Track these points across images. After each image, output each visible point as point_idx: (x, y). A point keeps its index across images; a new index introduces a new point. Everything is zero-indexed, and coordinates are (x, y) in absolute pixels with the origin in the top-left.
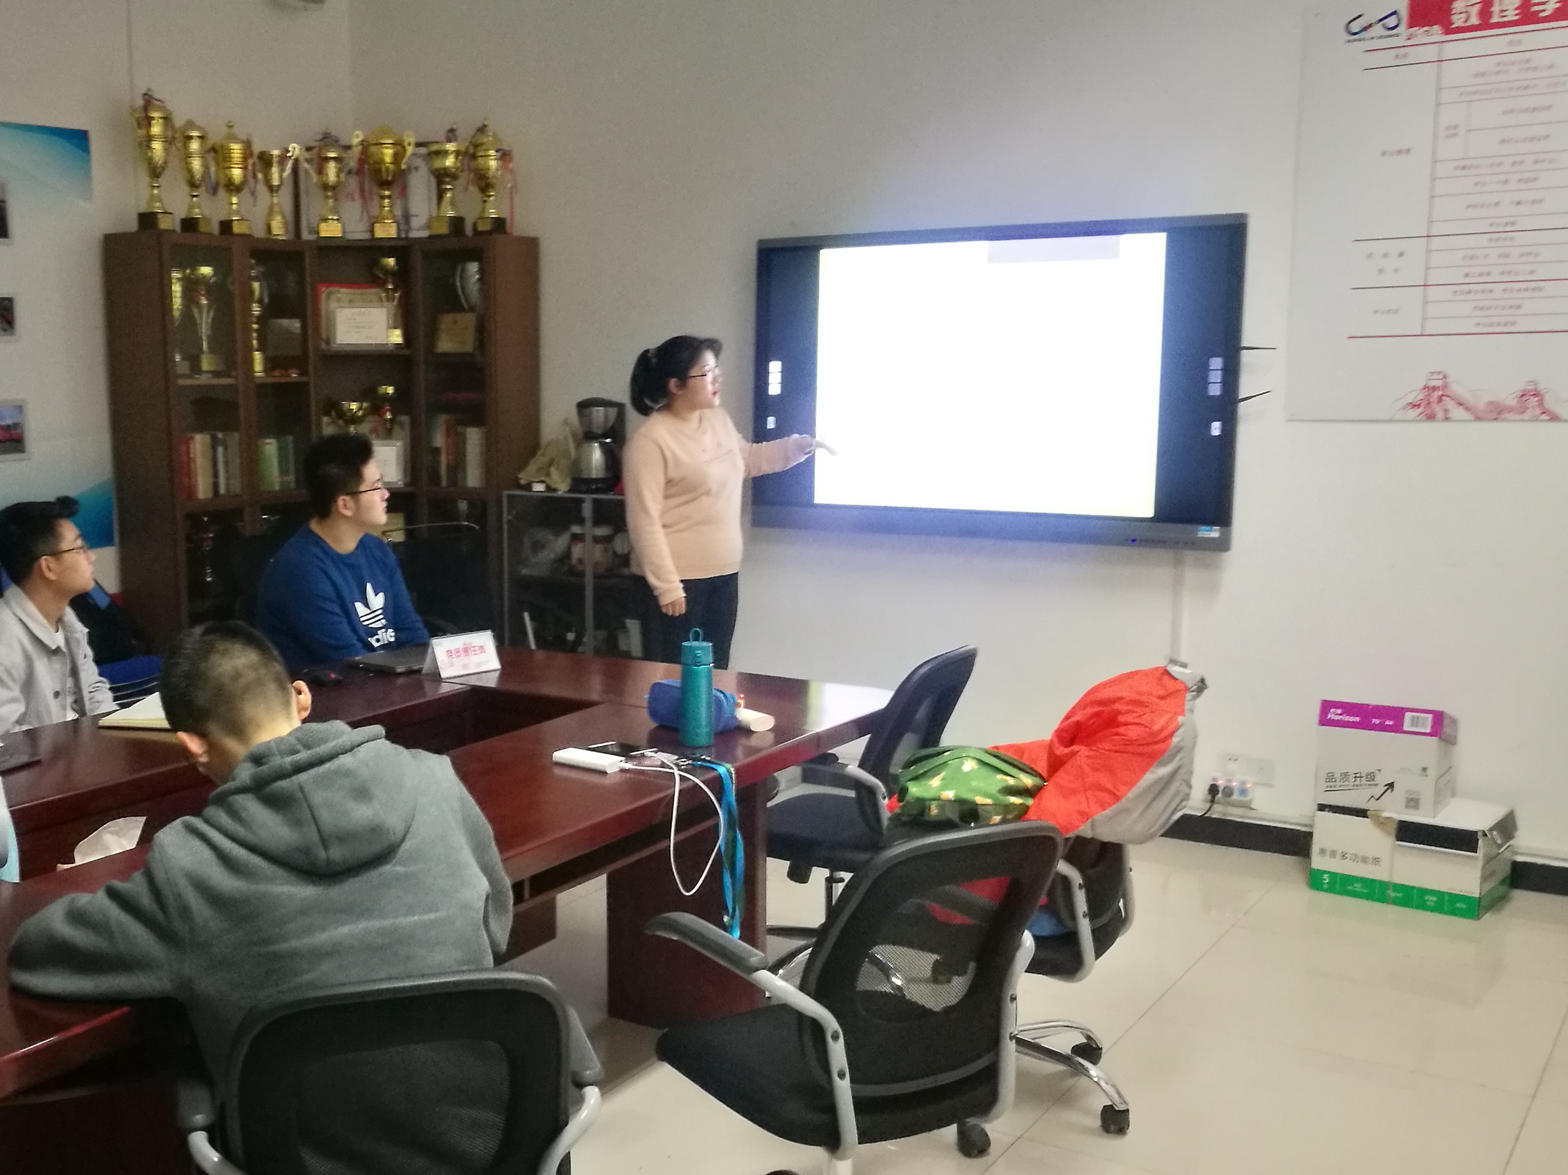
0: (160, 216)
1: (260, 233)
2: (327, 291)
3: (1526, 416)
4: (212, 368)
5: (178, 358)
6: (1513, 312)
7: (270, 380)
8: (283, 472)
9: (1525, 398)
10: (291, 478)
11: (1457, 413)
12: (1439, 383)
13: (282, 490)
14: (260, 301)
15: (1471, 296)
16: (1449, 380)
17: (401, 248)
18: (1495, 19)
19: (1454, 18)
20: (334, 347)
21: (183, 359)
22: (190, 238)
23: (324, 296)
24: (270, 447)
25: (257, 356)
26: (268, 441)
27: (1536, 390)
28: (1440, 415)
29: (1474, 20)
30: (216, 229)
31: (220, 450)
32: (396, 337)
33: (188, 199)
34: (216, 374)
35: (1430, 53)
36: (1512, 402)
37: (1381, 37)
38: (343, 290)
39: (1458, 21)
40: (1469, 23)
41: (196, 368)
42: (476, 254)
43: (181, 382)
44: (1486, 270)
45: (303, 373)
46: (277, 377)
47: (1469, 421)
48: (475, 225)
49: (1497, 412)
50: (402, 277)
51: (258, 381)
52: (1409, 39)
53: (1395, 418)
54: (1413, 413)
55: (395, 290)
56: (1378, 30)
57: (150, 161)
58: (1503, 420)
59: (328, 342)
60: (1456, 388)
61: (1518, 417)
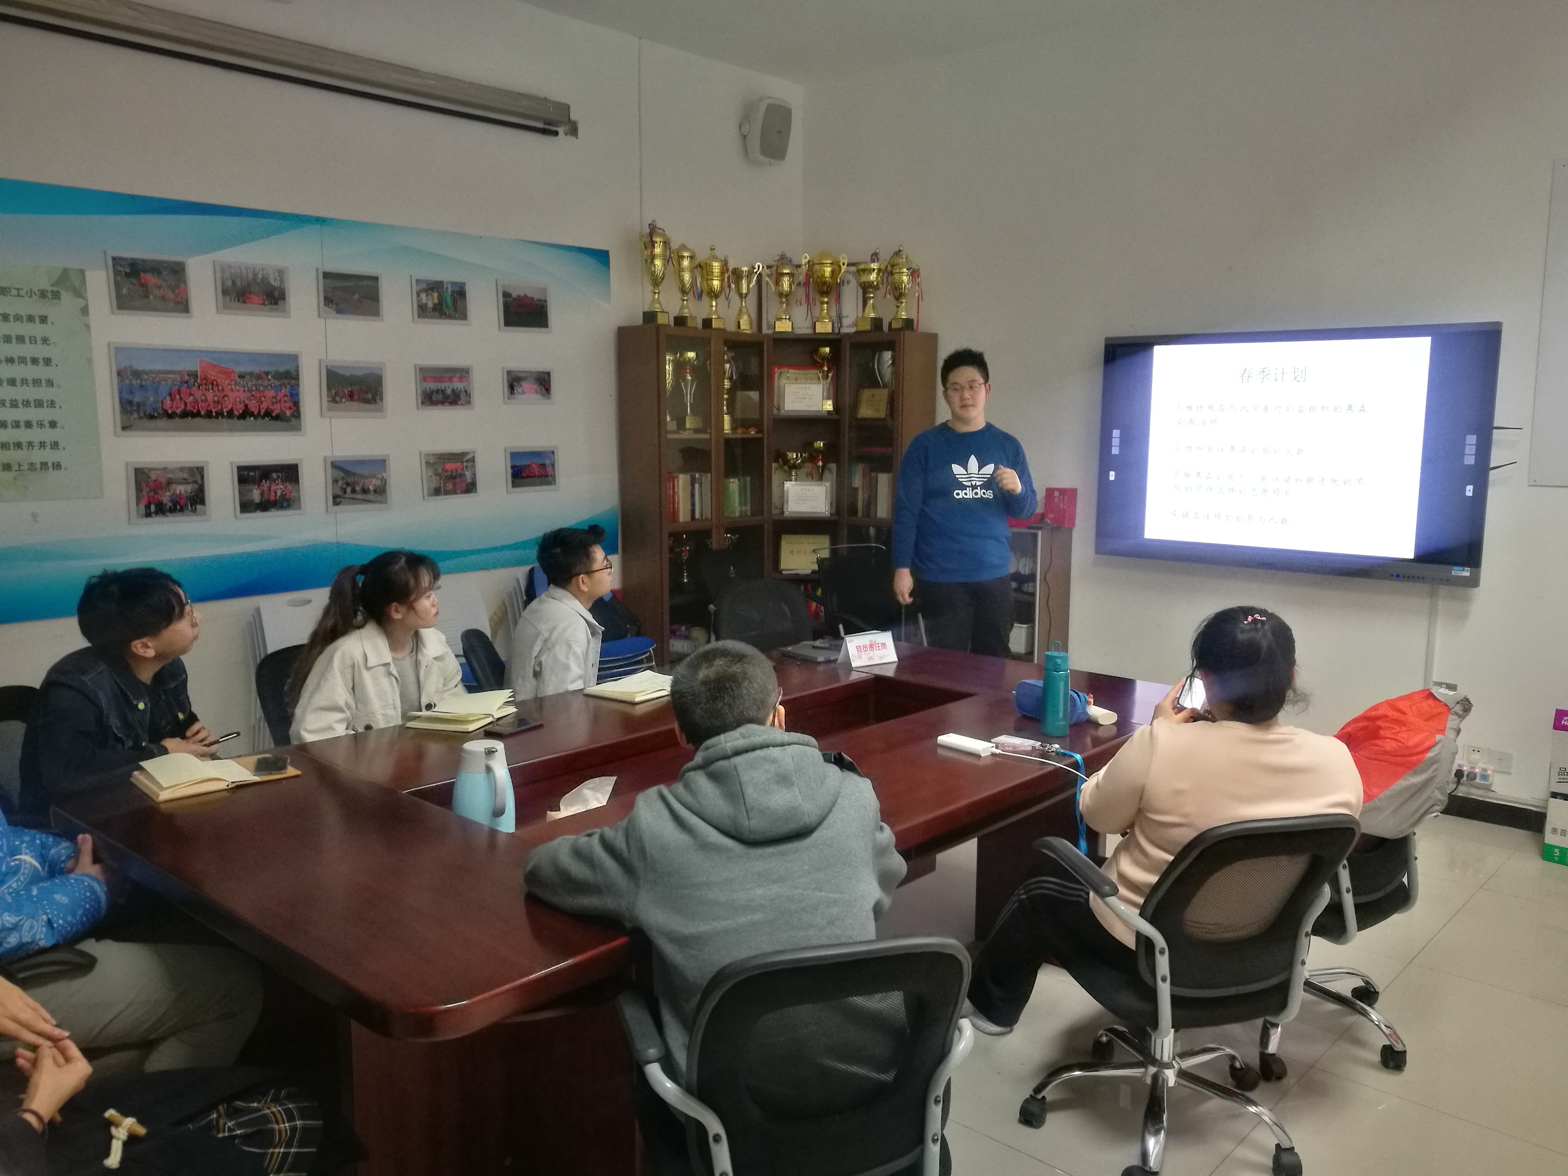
0: (659, 314)
1: (731, 327)
2: (779, 371)
4: (692, 427)
5: (668, 418)
7: (734, 436)
8: (743, 503)
10: (748, 508)
13: (741, 516)
14: (731, 379)
17: (835, 341)
20: (782, 412)
21: (672, 420)
22: (680, 331)
23: (776, 375)
24: (734, 485)
25: (727, 418)
26: (732, 480)
30: (700, 325)
31: (697, 486)
32: (829, 406)
33: (681, 302)
34: (696, 431)
38: (791, 371)
41: (681, 425)
42: (890, 345)
43: (670, 436)
45: (760, 431)
46: (740, 434)
48: (890, 324)
50: (835, 361)
51: (726, 436)
55: (828, 372)
57: (653, 274)
59: (778, 409)
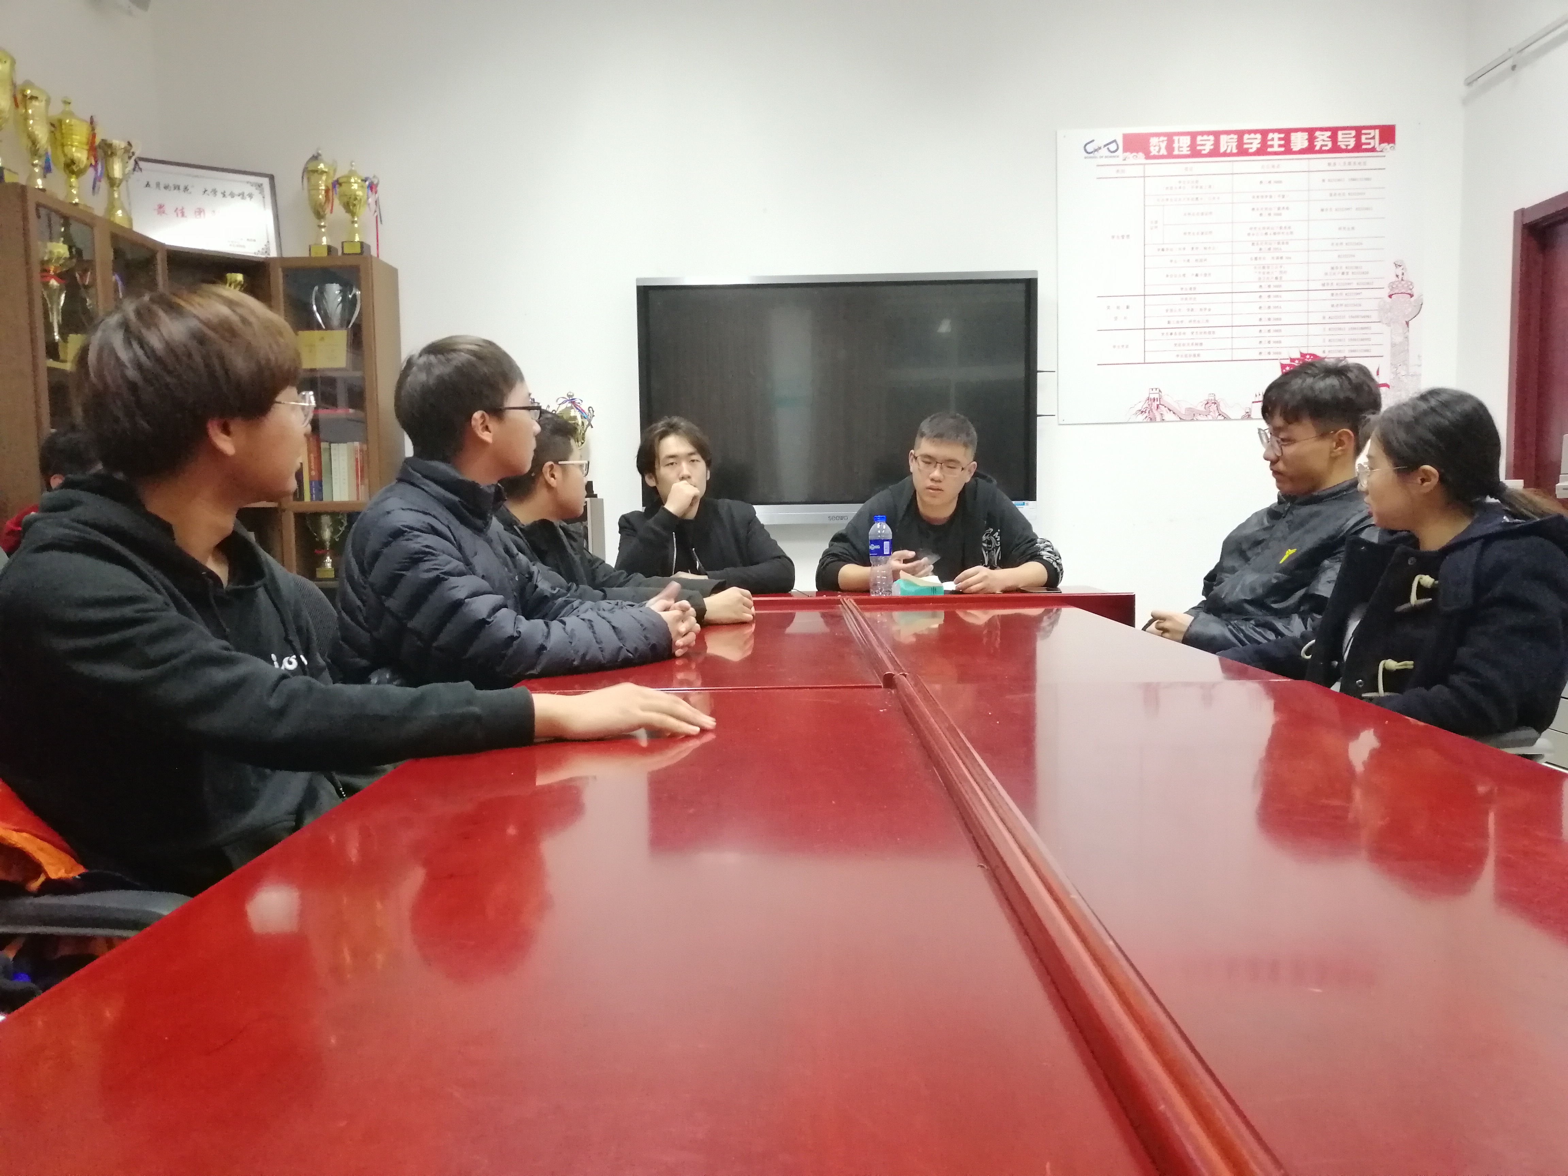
3: (1210, 417)
6: (1199, 347)
9: (1208, 405)
11: (1169, 416)
12: (1156, 396)
15: (1173, 336)
16: (1163, 394)
18: (1176, 152)
19: (1152, 149)
27: (1215, 400)
28: (1158, 418)
29: (1164, 152)
35: (1137, 171)
36: (1202, 408)
37: (1106, 157)
39: (1154, 151)
40: (1161, 153)
42: (335, 277)
44: (1180, 319)
47: (1177, 421)
48: (342, 247)
49: (1192, 415)
52: (1125, 160)
53: (1130, 421)
54: (1141, 417)
56: (1104, 152)
58: (1197, 420)
60: (1167, 399)
61: (1205, 418)
